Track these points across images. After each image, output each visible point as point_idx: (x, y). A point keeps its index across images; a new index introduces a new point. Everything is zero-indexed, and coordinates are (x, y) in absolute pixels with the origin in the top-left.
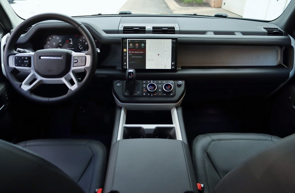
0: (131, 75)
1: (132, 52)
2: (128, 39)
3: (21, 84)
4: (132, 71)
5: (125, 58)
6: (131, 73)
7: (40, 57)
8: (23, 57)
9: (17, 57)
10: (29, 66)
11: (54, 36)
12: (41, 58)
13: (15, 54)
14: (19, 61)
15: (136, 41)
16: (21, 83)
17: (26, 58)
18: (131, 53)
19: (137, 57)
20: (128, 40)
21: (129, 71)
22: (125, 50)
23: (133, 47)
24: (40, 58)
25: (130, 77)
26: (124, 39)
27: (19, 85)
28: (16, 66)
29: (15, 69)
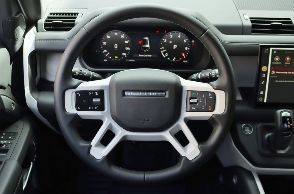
0: (289, 123)
1: (277, 72)
2: (271, 49)
3: (90, 147)
4: (288, 114)
5: (262, 83)
6: (288, 119)
7: (124, 92)
8: (91, 91)
9: (81, 92)
10: (101, 108)
11: (116, 32)
12: (126, 93)
13: (75, 87)
14: (84, 101)
15: (286, 52)
16: (88, 145)
17: (96, 94)
18: (275, 74)
19: (286, 81)
20: (273, 50)
21: (284, 114)
22: (264, 69)
23: (280, 63)
24: (124, 95)
25: (286, 126)
26: (265, 48)
27: (87, 149)
28: (78, 110)
29: (77, 116)
